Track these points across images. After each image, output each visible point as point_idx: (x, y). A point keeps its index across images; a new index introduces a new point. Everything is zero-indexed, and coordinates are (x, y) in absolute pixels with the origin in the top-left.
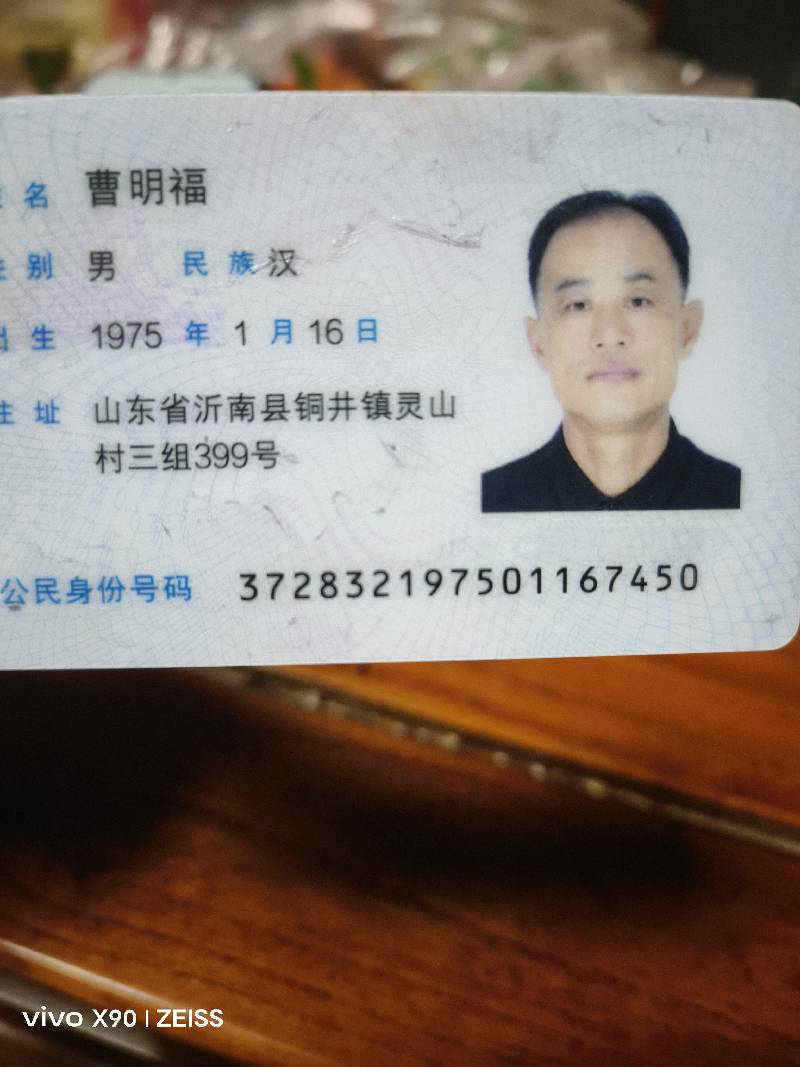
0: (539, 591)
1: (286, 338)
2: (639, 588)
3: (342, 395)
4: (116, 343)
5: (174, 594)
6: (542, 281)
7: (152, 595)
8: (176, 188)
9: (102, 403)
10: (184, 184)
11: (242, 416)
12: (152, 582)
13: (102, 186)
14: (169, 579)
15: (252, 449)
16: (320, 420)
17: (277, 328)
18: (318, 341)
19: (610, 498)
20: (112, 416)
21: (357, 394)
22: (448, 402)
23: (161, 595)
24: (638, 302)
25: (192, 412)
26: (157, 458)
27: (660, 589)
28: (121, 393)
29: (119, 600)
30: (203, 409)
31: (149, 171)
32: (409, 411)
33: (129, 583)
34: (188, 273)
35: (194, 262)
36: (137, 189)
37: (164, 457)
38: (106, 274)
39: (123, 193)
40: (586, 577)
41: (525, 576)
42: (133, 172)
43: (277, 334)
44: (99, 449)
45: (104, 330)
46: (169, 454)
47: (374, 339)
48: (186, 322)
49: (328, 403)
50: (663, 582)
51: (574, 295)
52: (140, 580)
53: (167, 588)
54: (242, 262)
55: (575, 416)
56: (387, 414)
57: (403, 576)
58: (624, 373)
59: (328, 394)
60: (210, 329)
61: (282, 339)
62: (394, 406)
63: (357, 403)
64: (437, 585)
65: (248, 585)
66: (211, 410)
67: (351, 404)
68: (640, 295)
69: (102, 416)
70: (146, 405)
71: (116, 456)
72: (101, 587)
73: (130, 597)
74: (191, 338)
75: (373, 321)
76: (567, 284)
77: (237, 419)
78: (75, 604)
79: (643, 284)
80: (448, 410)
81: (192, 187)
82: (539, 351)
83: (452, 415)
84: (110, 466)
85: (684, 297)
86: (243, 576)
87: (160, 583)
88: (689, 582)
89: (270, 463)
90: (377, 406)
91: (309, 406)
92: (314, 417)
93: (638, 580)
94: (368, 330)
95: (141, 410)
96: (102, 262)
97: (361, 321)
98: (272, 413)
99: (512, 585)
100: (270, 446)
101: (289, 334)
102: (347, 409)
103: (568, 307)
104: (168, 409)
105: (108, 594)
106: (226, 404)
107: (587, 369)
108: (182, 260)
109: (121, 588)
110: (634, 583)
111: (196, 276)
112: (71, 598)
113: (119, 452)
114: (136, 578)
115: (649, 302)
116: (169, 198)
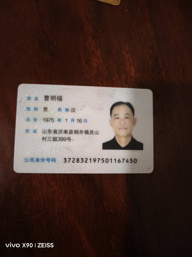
0: (111, 162)
1: (73, 121)
2: (127, 162)
3: (81, 130)
4: (47, 121)
5: (53, 161)
6: (112, 114)
7: (49, 161)
8: (58, 99)
9: (44, 130)
10: (59, 98)
11: (66, 133)
12: (50, 159)
13: (46, 98)
14: (52, 158)
15: (67, 138)
16: (78, 134)
17: (72, 120)
18: (78, 122)
19: (122, 148)
20: (45, 132)
21: (84, 130)
22: (97, 132)
23: (51, 161)
24: (127, 118)
25: (58, 132)
26: (52, 139)
27: (131, 163)
28: (47, 129)
29: (44, 162)
30: (60, 132)
31: (54, 96)
32: (92, 133)
33: (46, 159)
34: (58, 111)
35: (60, 109)
36: (52, 98)
37: (53, 139)
38: (46, 111)
39: (50, 99)
40: (119, 160)
41: (109, 160)
42: (51, 96)
43: (72, 121)
44: (43, 137)
45: (45, 119)
46: (54, 139)
47: (87, 122)
48: (58, 118)
49: (79, 132)
50: (131, 161)
51: (117, 116)
52: (48, 159)
53: (52, 160)
54: (67, 110)
55: (117, 135)
56: (88, 134)
57: (90, 159)
58: (125, 128)
59: (79, 130)
60: (61, 120)
61: (73, 122)
62: (89, 132)
63: (84, 132)
64: (95, 161)
65: (65, 160)
66: (61, 132)
67: (83, 132)
68: (127, 117)
69: (44, 132)
70: (51, 131)
71: (45, 139)
72: (41, 160)
73: (46, 161)
74: (58, 121)
75: (87, 119)
76: (116, 115)
77: (65, 134)
78: (36, 162)
79: (127, 115)
80: (97, 133)
81: (60, 99)
82: (111, 125)
83: (98, 134)
84: (44, 140)
85: (134, 117)
86: (64, 158)
87: (51, 159)
88: (135, 162)
89: (70, 141)
90: (87, 132)
91: (76, 132)
92: (77, 134)
93: (127, 161)
94: (86, 121)
95: (50, 132)
96: (45, 109)
97: (85, 119)
98: (70, 133)
99: (107, 161)
100: (70, 138)
101: (74, 121)
102: (82, 132)
103: (116, 118)
104: (54, 131)
105: (42, 161)
106: (63, 131)
107: (119, 128)
108: (58, 109)
109: (44, 160)
110: (126, 162)
111: (60, 112)
112: (36, 161)
113: (46, 138)
114: (47, 158)
115: (128, 118)
116: (57, 100)
